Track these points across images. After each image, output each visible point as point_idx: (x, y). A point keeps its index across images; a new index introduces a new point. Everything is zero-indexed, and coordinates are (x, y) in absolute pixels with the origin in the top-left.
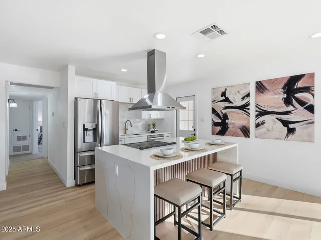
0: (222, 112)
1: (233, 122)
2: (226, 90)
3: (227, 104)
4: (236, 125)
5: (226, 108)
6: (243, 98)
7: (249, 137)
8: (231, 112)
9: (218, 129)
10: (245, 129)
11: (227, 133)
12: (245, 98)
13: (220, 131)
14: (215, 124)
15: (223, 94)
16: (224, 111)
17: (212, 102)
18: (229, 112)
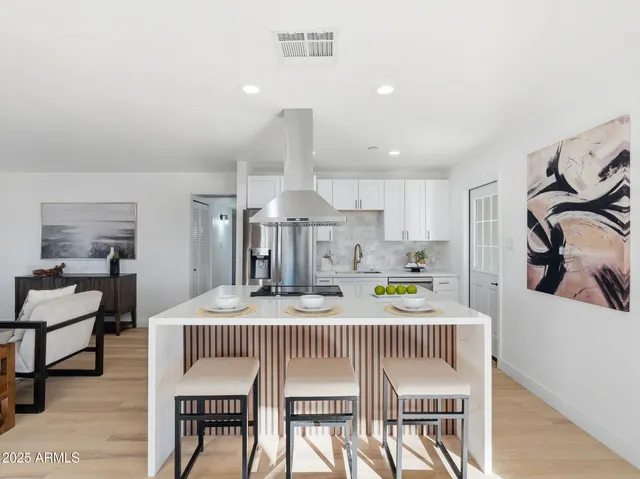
0: (549, 223)
1: (576, 252)
2: (558, 154)
3: (562, 197)
4: (584, 264)
5: (559, 209)
6: (604, 175)
7: (625, 308)
8: (572, 221)
9: (541, 271)
10: (609, 277)
11: (562, 286)
12: (611, 170)
13: (544, 280)
14: (535, 259)
15: (552, 169)
16: (554, 220)
17: (529, 193)
18: (565, 221)
